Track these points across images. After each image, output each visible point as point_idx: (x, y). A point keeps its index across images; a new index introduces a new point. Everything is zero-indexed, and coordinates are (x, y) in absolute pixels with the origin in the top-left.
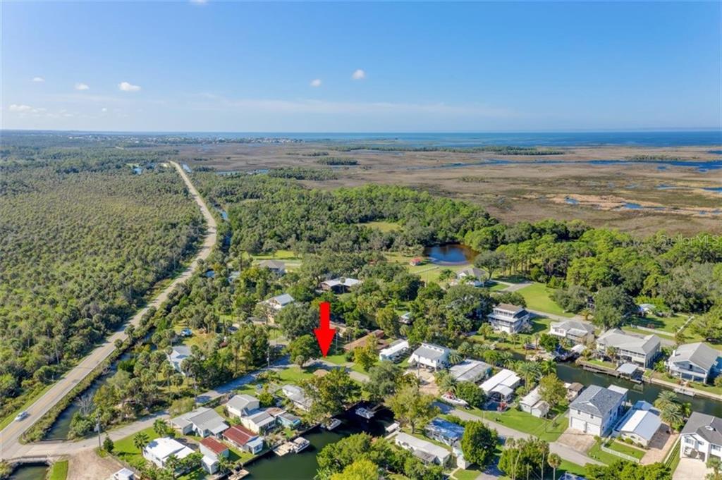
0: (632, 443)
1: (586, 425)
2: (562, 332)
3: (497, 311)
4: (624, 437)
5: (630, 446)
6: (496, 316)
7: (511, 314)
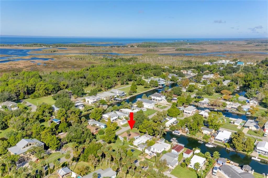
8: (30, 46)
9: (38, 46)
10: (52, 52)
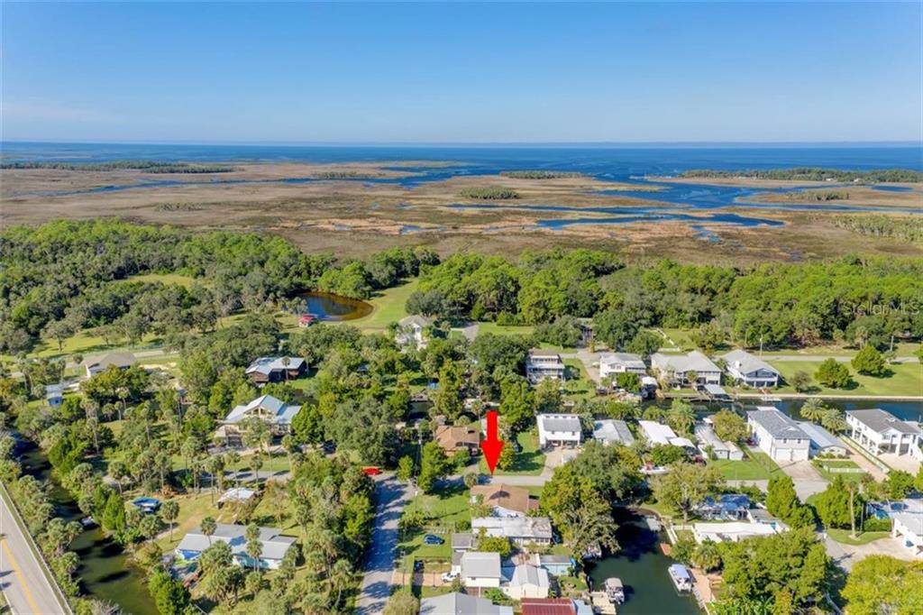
0: (833, 457)
1: (792, 452)
2: (620, 367)
3: (536, 360)
4: (824, 453)
5: (831, 460)
6: (538, 365)
7: (552, 360)
8: (783, 177)
9: (809, 179)
10: (819, 199)
